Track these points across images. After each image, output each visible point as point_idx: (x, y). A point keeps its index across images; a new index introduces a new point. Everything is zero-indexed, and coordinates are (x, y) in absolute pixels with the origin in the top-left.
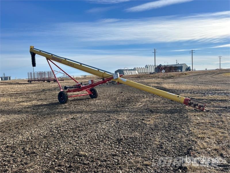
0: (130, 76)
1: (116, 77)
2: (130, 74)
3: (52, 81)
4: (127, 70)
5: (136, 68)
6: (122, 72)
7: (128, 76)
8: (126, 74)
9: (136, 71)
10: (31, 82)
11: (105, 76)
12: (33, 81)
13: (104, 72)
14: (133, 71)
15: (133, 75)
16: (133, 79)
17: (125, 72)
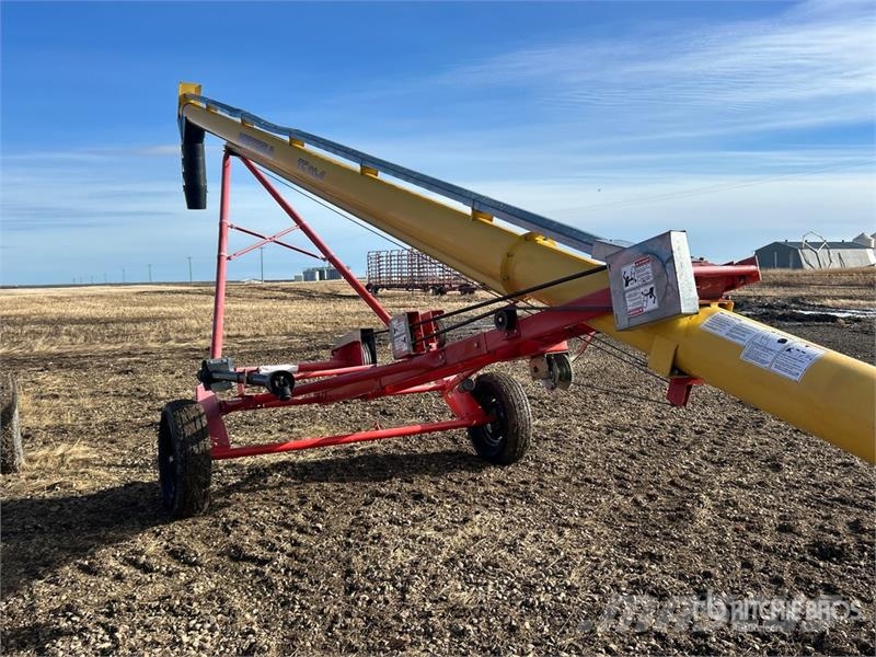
0: (837, 273)
1: (651, 305)
2: (836, 265)
3: (454, 289)
4: (817, 245)
5: (868, 236)
6: (791, 256)
7: (822, 274)
8: (814, 263)
9: (868, 250)
10: (376, 292)
11: (527, 272)
12: (383, 287)
13: (521, 231)
14: (849, 251)
15: (850, 272)
16: (856, 292)
17: (807, 255)
